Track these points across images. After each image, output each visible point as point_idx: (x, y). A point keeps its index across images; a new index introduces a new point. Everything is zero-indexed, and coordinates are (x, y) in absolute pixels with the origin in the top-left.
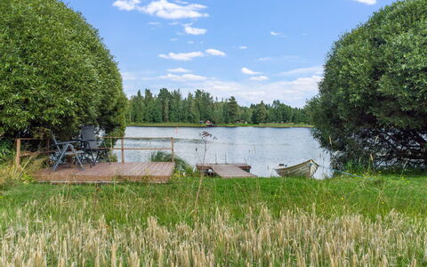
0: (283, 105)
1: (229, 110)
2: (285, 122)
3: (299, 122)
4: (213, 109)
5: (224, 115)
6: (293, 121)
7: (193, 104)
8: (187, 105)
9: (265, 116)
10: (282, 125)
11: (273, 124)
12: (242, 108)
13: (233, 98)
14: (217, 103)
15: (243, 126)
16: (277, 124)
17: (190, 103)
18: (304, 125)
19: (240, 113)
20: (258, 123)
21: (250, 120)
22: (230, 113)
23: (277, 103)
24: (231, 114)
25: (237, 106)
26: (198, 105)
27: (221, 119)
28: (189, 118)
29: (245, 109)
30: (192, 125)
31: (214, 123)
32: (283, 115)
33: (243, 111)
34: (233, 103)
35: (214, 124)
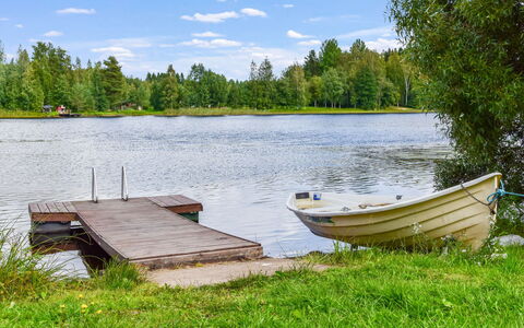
0: (210, 73)
1: (105, 83)
2: (214, 105)
3: (242, 104)
4: (72, 82)
5: (95, 94)
6: (229, 103)
7: (29, 71)
8: (15, 74)
9: (176, 95)
10: (210, 111)
11: (193, 109)
12: (130, 81)
13: (113, 61)
14: (80, 71)
15: (134, 115)
16: (201, 110)
17: (22, 70)
18: (249, 110)
19: (127, 89)
20: (162, 109)
21: (147, 102)
22: (107, 89)
23: (199, 69)
24: (109, 92)
25: (121, 76)
26: (39, 73)
27: (89, 102)
28: (21, 99)
29: (136, 83)
30: (27, 114)
31: (74, 109)
32: (212, 92)
33: (132, 86)
34: (113, 69)
35: (74, 112)
